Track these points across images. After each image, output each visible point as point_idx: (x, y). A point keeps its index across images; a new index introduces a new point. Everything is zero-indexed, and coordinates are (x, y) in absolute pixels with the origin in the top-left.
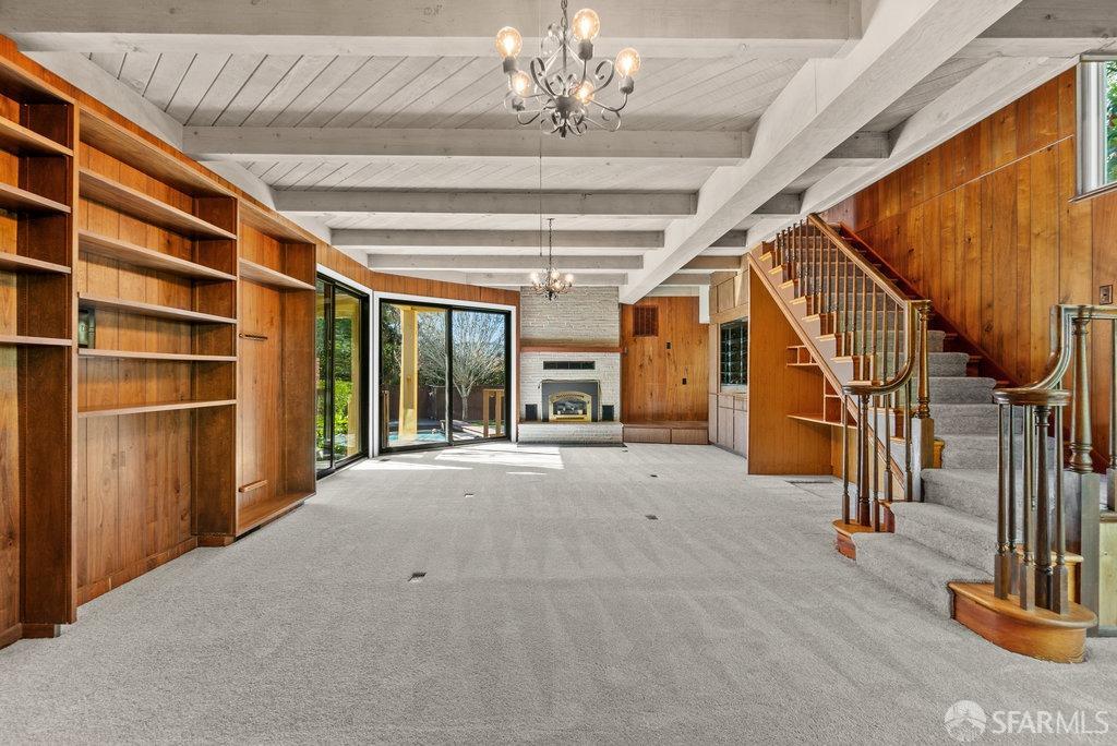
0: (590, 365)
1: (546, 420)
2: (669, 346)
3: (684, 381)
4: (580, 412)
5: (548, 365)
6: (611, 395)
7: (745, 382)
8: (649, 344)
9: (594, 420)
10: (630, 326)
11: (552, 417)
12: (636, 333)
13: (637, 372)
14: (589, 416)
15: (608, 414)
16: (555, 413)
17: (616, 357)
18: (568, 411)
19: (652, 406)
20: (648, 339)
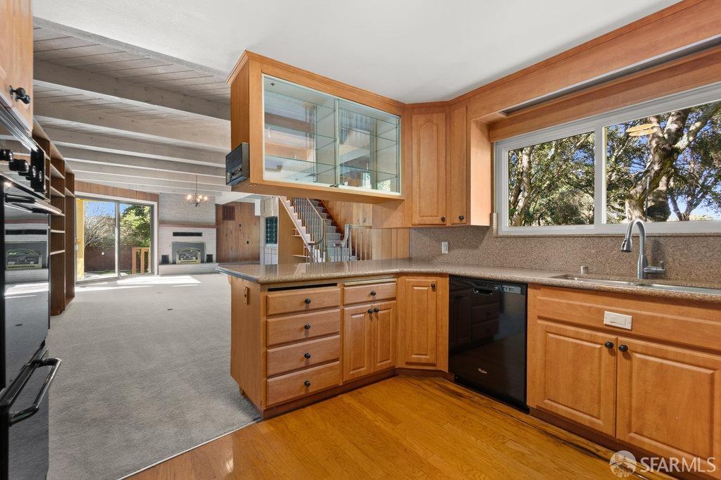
0: (199, 234)
1: (174, 263)
2: (240, 225)
3: (248, 242)
4: (194, 258)
5: (176, 234)
6: (211, 249)
7: (276, 243)
8: (231, 225)
9: (202, 262)
10: (221, 215)
11: (178, 261)
12: (224, 219)
13: (224, 238)
14: (199, 260)
15: (210, 259)
16: (180, 259)
17: (214, 231)
18: (187, 258)
19: (232, 254)
20: (230, 222)
